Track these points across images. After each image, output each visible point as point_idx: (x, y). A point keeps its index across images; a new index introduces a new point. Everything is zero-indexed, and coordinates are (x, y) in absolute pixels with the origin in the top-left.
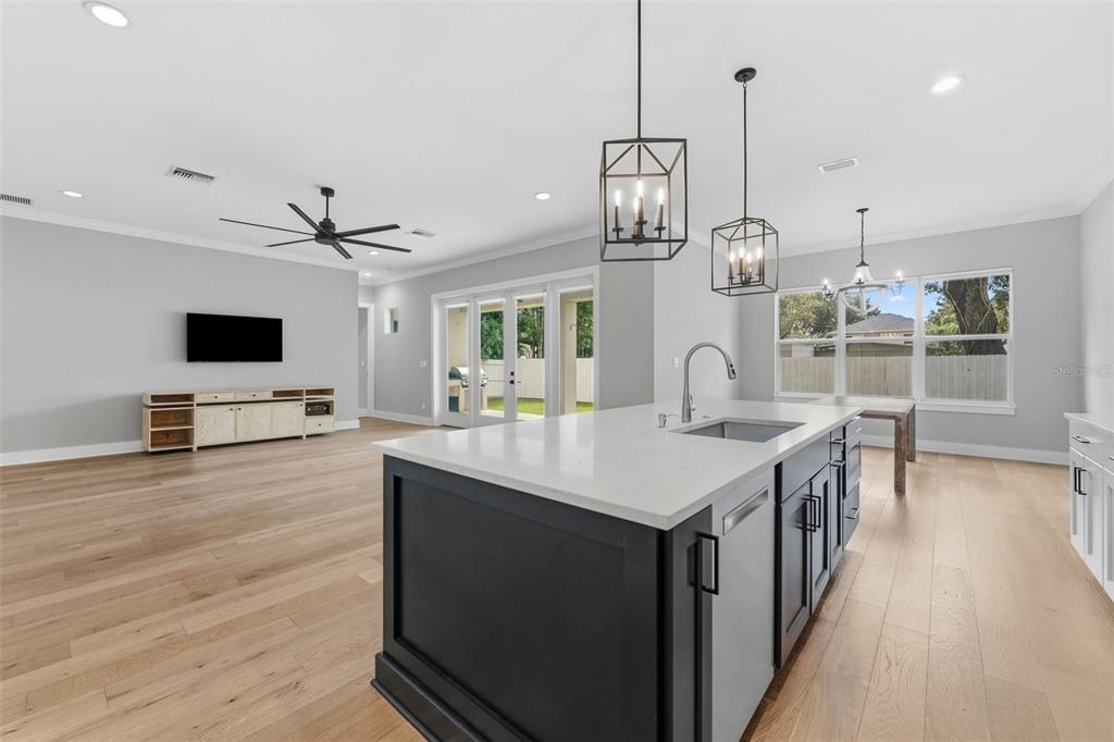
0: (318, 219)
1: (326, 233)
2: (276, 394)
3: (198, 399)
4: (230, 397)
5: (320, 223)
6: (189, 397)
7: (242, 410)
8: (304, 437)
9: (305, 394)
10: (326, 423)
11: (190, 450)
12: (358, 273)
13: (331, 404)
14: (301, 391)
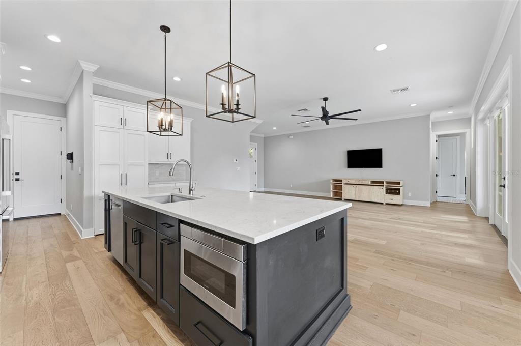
2: (373, 182)
3: (344, 182)
4: (353, 182)
6: (341, 181)
7: (357, 188)
8: (384, 204)
9: (385, 183)
10: (395, 199)
11: (341, 199)
12: (429, 115)
13: (399, 190)
14: (383, 182)
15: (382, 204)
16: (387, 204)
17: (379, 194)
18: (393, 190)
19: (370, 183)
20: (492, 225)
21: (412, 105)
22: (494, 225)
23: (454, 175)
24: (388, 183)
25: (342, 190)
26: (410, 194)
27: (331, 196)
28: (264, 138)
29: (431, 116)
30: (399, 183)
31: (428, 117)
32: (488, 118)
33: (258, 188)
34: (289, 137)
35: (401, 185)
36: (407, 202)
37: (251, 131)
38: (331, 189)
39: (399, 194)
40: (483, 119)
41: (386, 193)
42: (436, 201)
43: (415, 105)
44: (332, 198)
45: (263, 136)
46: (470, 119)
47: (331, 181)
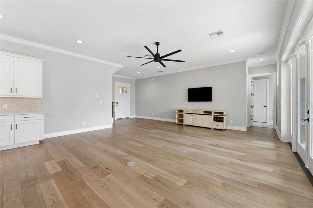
0: (155, 53)
1: (157, 58)
2: (205, 112)
3: (185, 112)
4: (191, 112)
5: (156, 54)
6: (183, 111)
7: (194, 116)
8: (212, 129)
9: (213, 113)
10: (220, 125)
11: (183, 125)
12: (246, 61)
13: (223, 118)
14: (211, 112)
15: (211, 128)
16: (214, 129)
17: (208, 122)
18: (219, 118)
19: (202, 113)
20: (294, 152)
21: (230, 52)
22: (297, 152)
23: (265, 107)
24: (215, 113)
25: (183, 118)
26: (232, 122)
27: (177, 122)
28: (136, 80)
29: (247, 61)
30: (222, 113)
31: (245, 62)
32: (291, 58)
33: (131, 115)
34: (151, 80)
35: (224, 115)
36: (229, 127)
37: (114, 73)
38: (177, 117)
39: (223, 121)
40: (287, 61)
41: (214, 121)
42: (252, 126)
43: (233, 51)
44: (176, 124)
45: (135, 79)
46: (276, 64)
47: (176, 111)
